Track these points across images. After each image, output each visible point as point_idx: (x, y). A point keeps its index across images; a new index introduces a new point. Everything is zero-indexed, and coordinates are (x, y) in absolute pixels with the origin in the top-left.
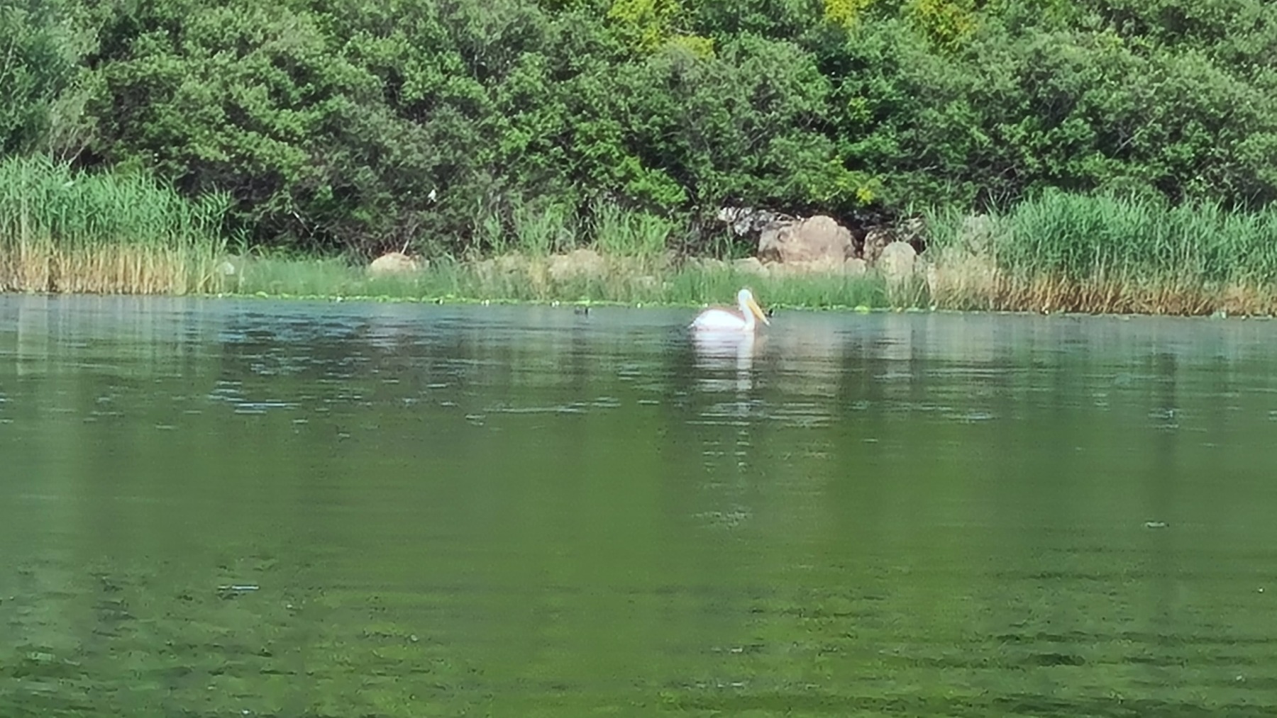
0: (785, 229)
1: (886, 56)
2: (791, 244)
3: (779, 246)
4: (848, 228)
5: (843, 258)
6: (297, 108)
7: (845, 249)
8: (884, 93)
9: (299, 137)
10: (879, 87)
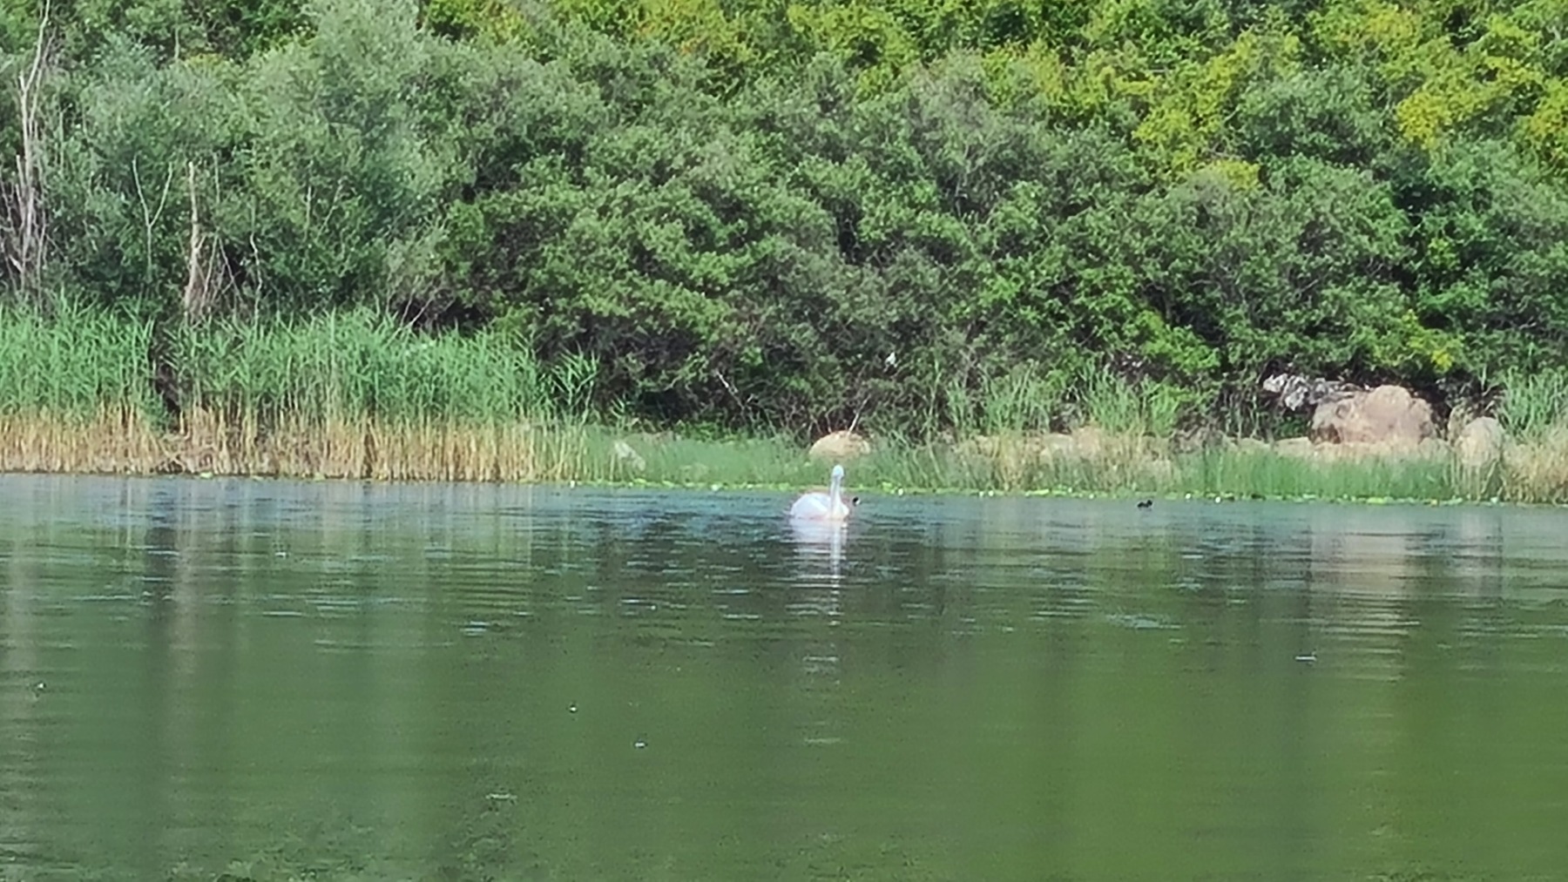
0: (1345, 402)
1: (1478, 186)
2: (1353, 421)
3: (1337, 423)
4: (1428, 401)
5: (1417, 438)
6: (721, 251)
7: (1422, 427)
8: (1473, 232)
9: (722, 286)
10: (1468, 224)
